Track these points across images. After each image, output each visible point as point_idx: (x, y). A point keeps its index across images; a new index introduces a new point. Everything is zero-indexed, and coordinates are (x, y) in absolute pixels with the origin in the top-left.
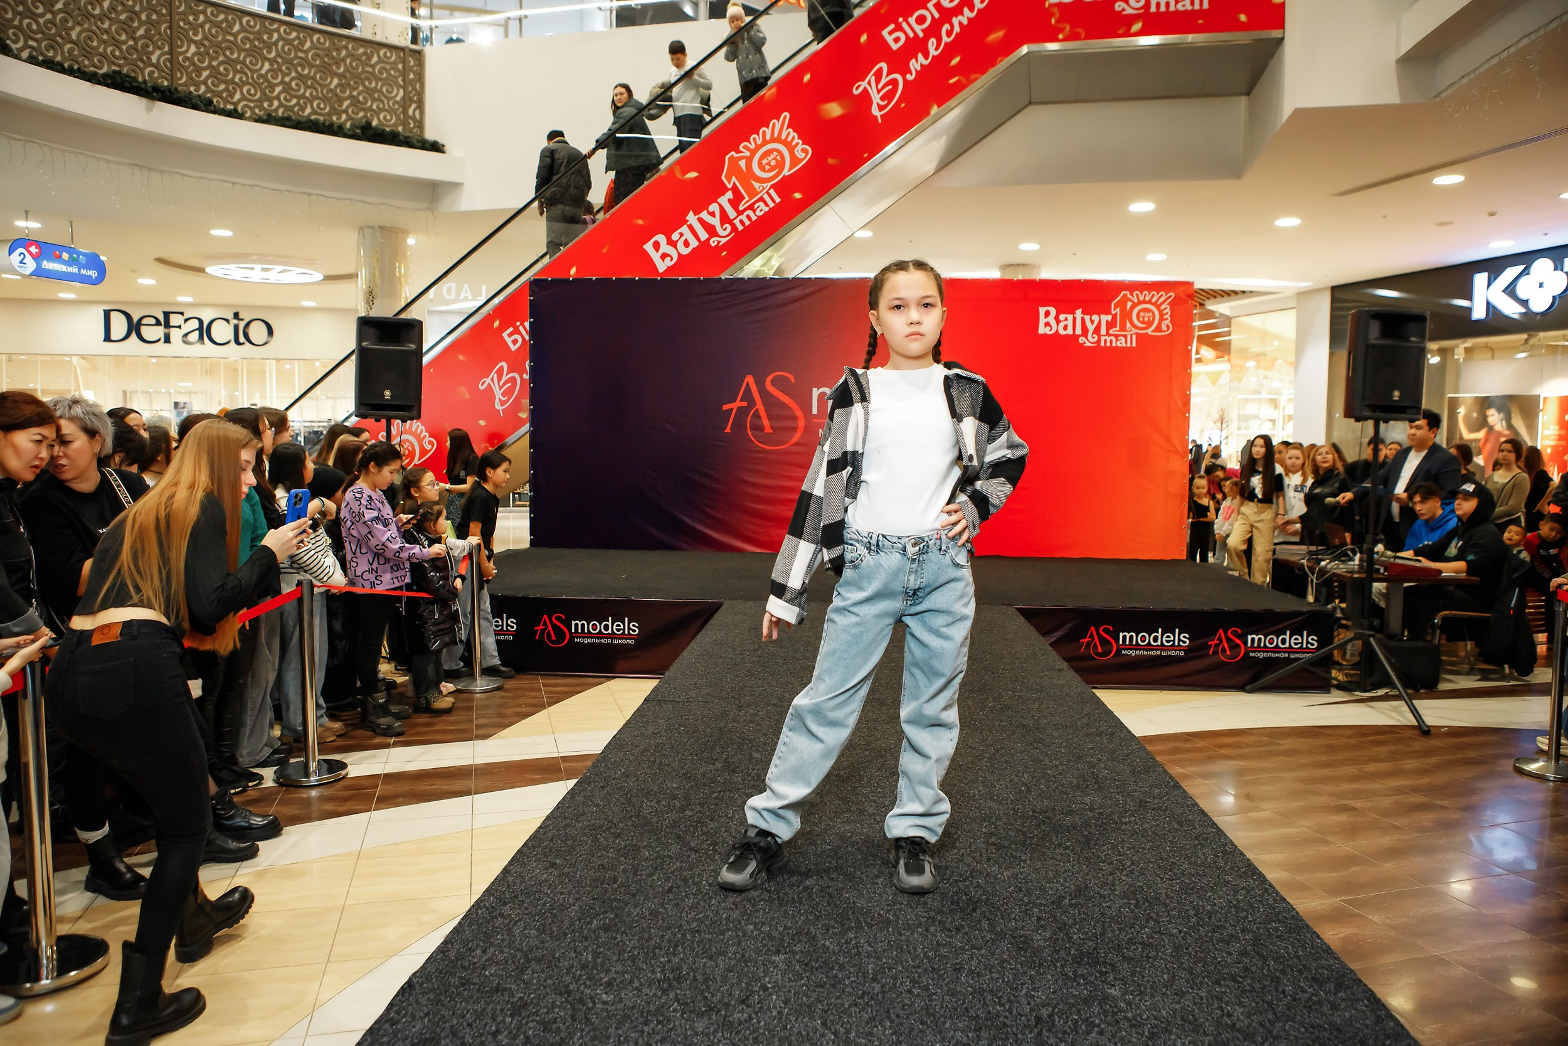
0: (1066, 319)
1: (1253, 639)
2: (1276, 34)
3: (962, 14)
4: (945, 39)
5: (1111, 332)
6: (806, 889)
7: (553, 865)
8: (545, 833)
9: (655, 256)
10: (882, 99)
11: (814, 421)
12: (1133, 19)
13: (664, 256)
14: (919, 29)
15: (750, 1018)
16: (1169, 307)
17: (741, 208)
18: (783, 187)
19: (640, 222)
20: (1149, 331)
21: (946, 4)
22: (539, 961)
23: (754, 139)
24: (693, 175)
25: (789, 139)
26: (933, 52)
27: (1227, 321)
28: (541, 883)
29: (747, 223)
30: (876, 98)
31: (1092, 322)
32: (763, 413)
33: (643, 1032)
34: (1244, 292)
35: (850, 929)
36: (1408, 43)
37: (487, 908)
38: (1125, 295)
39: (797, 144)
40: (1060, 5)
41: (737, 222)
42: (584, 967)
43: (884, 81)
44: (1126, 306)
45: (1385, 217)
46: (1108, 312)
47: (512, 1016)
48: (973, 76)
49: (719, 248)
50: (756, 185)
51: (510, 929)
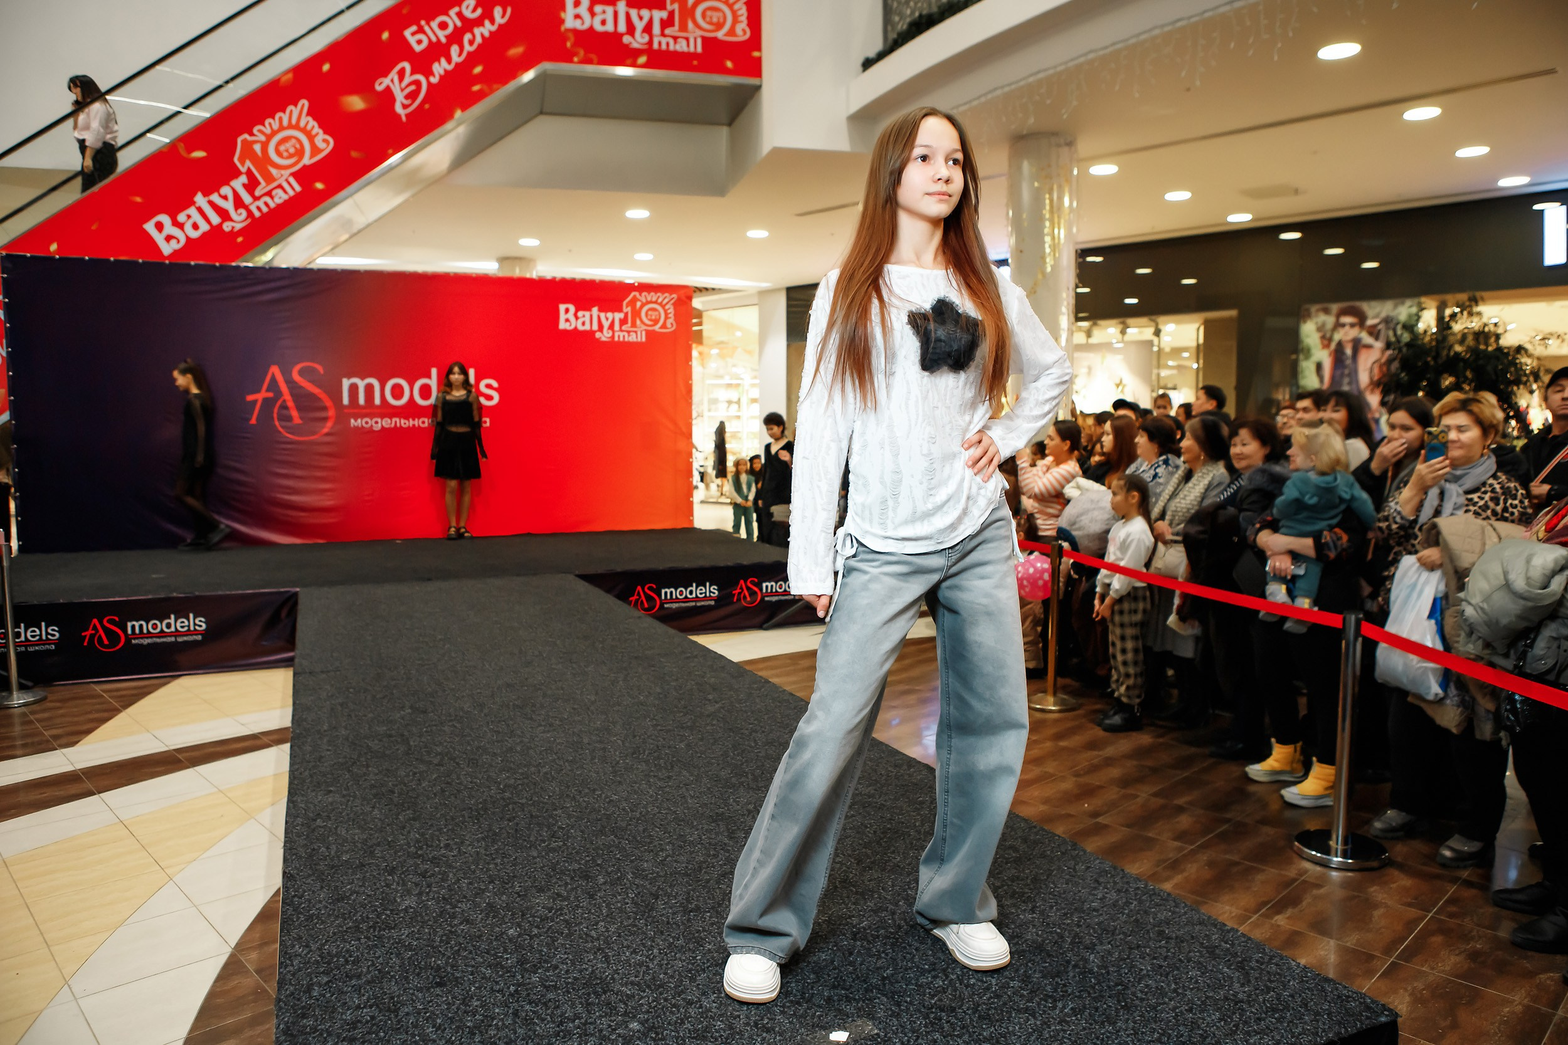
0: (584, 316)
1: (767, 587)
2: (752, 81)
3: (482, 25)
4: (468, 48)
5: (624, 328)
6: (546, 773)
7: (330, 791)
8: (301, 774)
9: (159, 238)
10: (406, 97)
11: (346, 411)
12: (638, 53)
13: (169, 238)
14: (442, 35)
15: (565, 844)
16: (672, 308)
17: (257, 193)
18: (304, 176)
19: (138, 199)
20: (657, 328)
21: (468, 14)
22: (378, 844)
23: (270, 124)
24: (199, 154)
25: (309, 127)
26: (456, 58)
27: (699, 314)
28: (331, 804)
29: (265, 209)
30: (400, 97)
31: (607, 319)
32: (290, 404)
33: (496, 864)
34: (713, 289)
35: (594, 790)
36: (856, 106)
37: (302, 825)
38: (635, 296)
39: (317, 134)
40: (575, 32)
41: (253, 208)
42: (418, 841)
43: (408, 79)
44: (635, 305)
45: (832, 234)
46: (620, 310)
47: (389, 875)
48: (495, 86)
49: (233, 234)
50: (274, 171)
51: (336, 834)
